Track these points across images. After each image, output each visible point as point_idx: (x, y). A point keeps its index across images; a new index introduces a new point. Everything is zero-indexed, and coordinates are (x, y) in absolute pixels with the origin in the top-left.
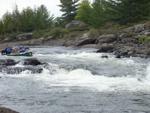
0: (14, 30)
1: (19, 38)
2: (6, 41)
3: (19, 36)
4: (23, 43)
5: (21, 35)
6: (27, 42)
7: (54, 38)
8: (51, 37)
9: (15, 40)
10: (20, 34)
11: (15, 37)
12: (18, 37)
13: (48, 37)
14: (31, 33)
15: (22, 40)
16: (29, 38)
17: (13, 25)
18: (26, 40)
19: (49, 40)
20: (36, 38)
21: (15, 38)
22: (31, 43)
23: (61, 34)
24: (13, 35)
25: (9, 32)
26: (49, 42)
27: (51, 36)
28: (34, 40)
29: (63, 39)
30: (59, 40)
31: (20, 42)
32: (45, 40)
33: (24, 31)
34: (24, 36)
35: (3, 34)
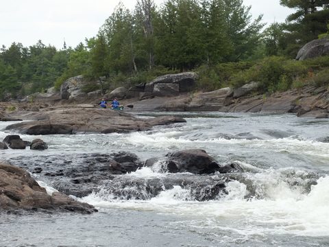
0: (141, 63)
1: (156, 89)
3: (155, 82)
4: (168, 102)
5: (161, 79)
6: (179, 100)
7: (261, 90)
8: (253, 85)
9: (142, 94)
10: (158, 75)
11: (141, 84)
12: (153, 85)
13: (246, 86)
15: (165, 93)
16: (187, 86)
17: (138, 48)
18: (176, 94)
19: (247, 94)
20: (207, 87)
21: (142, 88)
22: (192, 104)
23: (283, 78)
24: (135, 78)
25: (126, 69)
26: (247, 100)
27: (255, 81)
28: (201, 93)
29: (289, 92)
30: (278, 93)
31: (157, 99)
32: (235, 95)
33: (169, 66)
34: (170, 81)
35: (107, 76)
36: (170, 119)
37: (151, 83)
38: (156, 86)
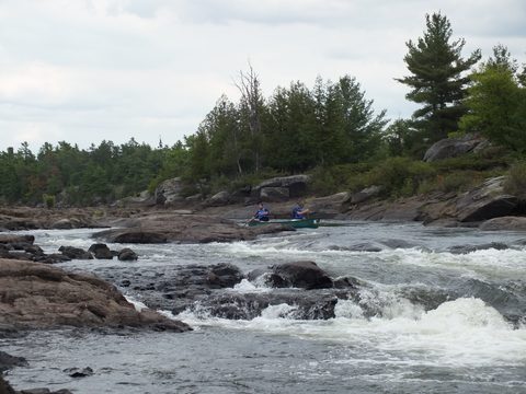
1: (263, 194)
2: (217, 203)
3: (263, 185)
4: (276, 208)
5: (268, 182)
6: (289, 206)
7: (383, 195)
8: (373, 189)
9: (247, 199)
10: (266, 178)
11: (247, 188)
12: (260, 190)
13: (365, 191)
14: (305, 176)
15: (274, 198)
16: (298, 191)
17: (243, 147)
18: (285, 199)
19: (366, 199)
20: (321, 192)
21: (248, 193)
23: (409, 182)
24: (239, 181)
25: (229, 171)
26: (366, 207)
27: (376, 184)
28: (314, 198)
29: (414, 197)
30: (402, 199)
32: (353, 200)
33: (278, 168)
34: (279, 185)
35: (208, 178)
36: (277, 227)
37: (258, 187)
38: (263, 190)
